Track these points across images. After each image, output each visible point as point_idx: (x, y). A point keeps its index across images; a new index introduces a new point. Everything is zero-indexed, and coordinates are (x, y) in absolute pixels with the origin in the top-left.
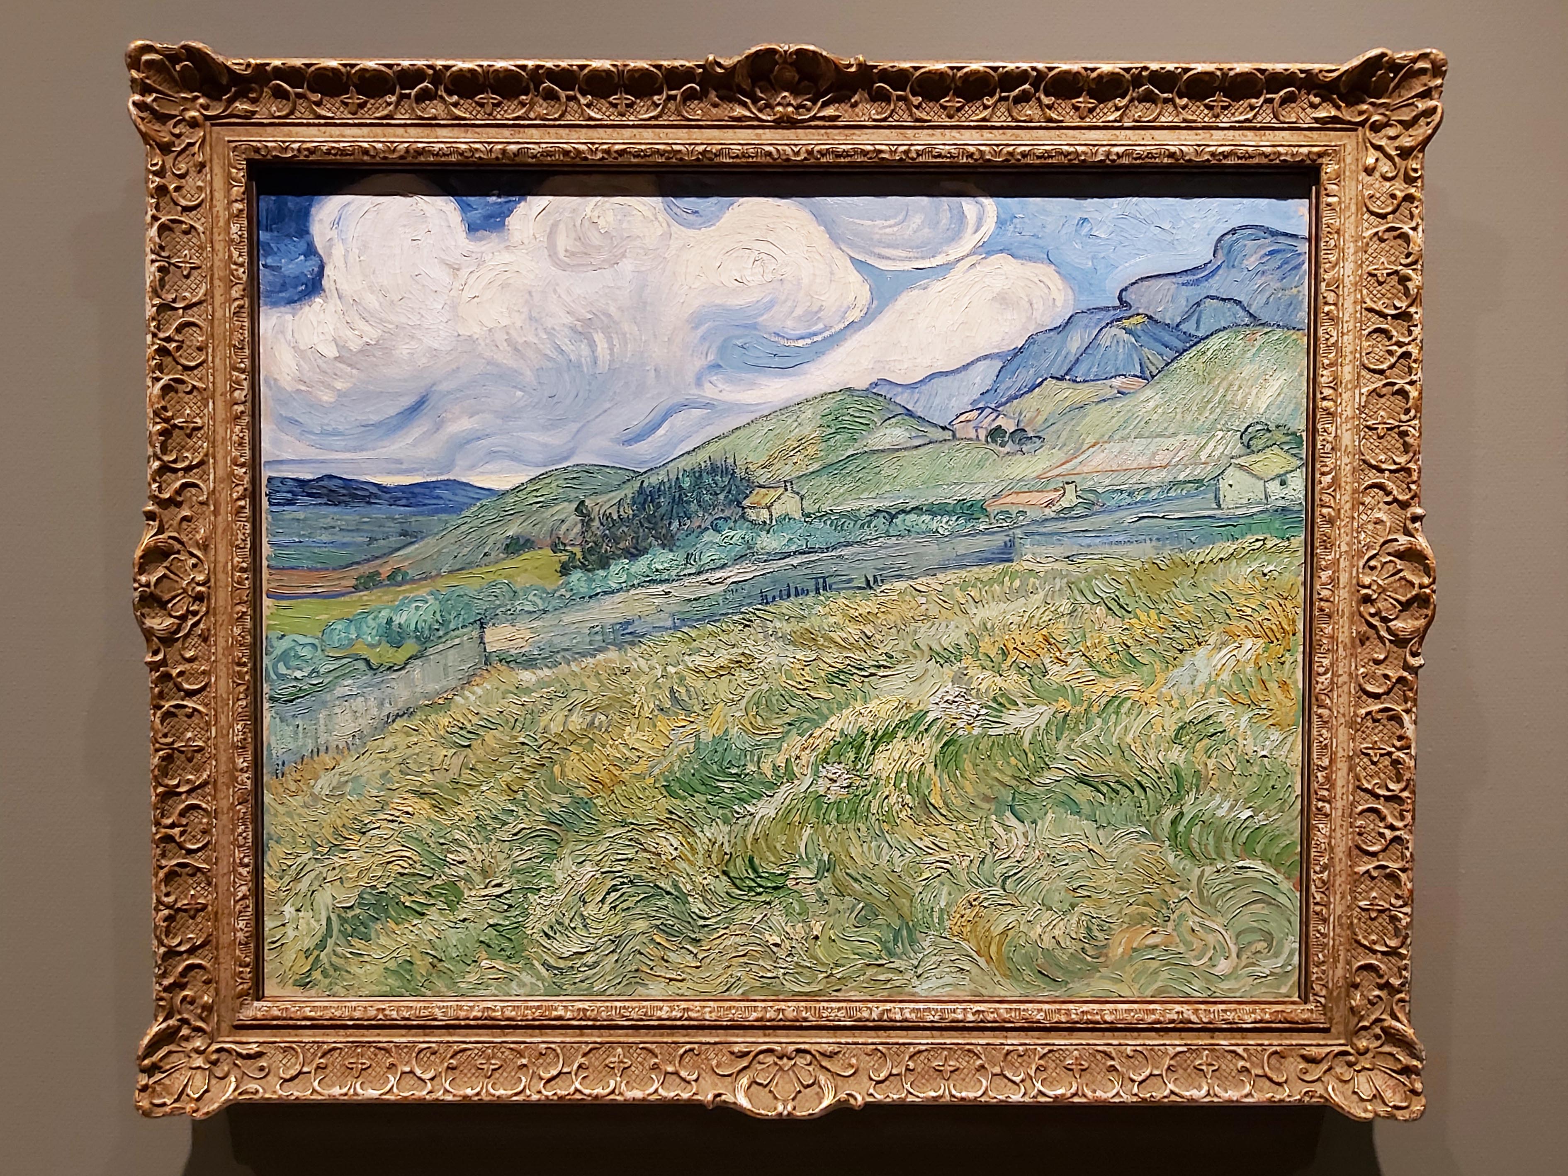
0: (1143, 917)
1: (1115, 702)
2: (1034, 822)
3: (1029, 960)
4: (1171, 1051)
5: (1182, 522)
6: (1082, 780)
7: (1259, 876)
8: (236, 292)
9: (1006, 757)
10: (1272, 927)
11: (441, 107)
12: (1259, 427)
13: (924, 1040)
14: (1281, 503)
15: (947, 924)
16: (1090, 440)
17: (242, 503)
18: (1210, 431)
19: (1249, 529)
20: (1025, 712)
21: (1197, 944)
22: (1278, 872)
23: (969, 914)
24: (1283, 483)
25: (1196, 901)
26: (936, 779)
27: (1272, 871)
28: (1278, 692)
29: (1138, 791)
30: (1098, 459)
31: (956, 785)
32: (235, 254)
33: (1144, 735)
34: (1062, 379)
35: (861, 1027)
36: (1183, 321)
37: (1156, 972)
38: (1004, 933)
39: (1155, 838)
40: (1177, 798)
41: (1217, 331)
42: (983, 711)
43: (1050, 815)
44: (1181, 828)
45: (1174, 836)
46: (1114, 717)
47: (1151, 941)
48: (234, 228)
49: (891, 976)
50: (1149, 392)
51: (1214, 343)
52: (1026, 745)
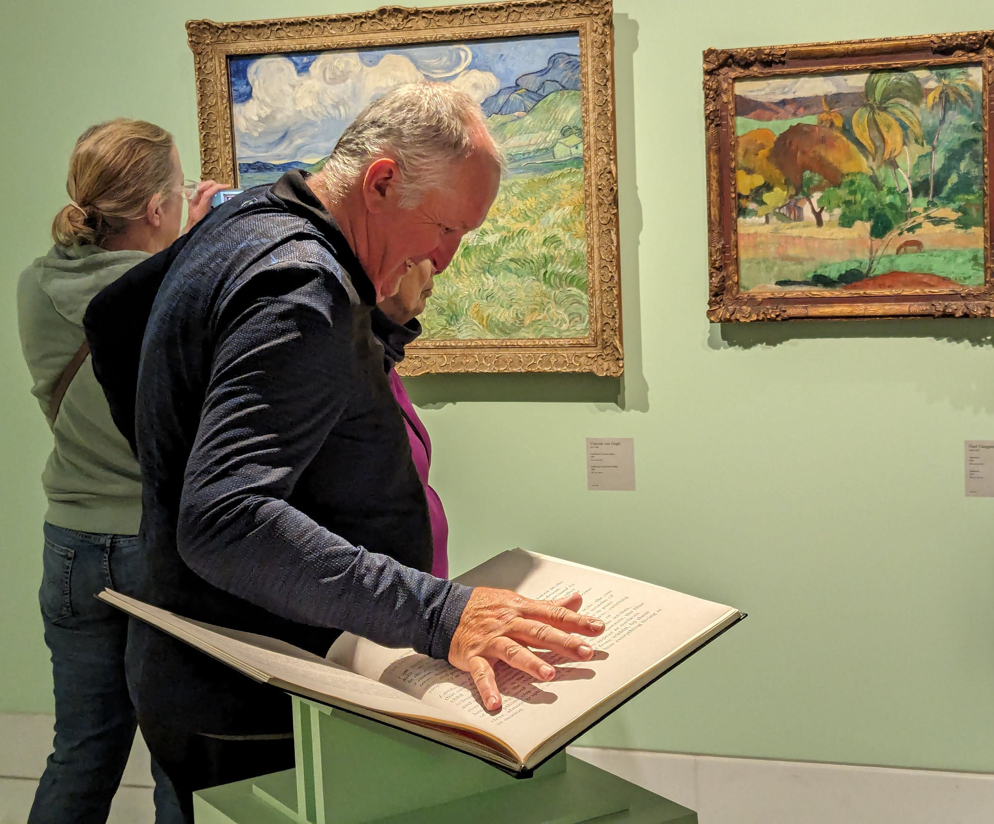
0: (535, 309)
1: (521, 232)
2: (496, 276)
3: (497, 326)
4: (542, 355)
5: (541, 165)
6: (512, 260)
7: (575, 293)
8: (225, 101)
9: (486, 253)
10: (581, 312)
12: (567, 128)
13: (458, 352)
14: (576, 156)
15: (469, 313)
16: (508, 136)
17: (230, 173)
18: (550, 129)
19: (566, 165)
20: (491, 236)
21: (555, 319)
22: (582, 292)
23: (476, 310)
24: (577, 148)
25: (554, 303)
26: (462, 262)
27: (580, 291)
28: (579, 225)
29: (531, 264)
30: (512, 142)
31: (469, 263)
32: (224, 88)
33: (532, 244)
34: (497, 114)
35: (437, 348)
36: (539, 90)
37: (541, 329)
38: (488, 316)
39: (538, 280)
40: (545, 265)
41: (551, 93)
42: (477, 237)
43: (502, 273)
44: (547, 276)
45: (545, 279)
46: (522, 237)
47: (538, 318)
48: (223, 79)
49: (450, 332)
50: (528, 117)
51: (550, 97)
52: (492, 248)
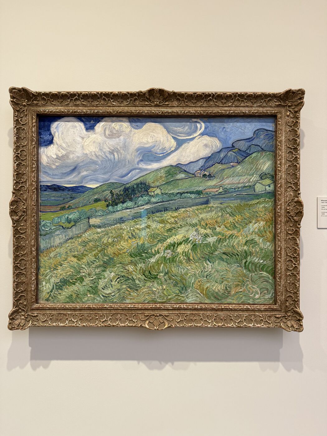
0: (238, 285)
1: (231, 236)
2: (213, 263)
3: (213, 294)
4: (245, 316)
5: (246, 195)
6: (224, 253)
7: (265, 276)
8: (33, 143)
9: (207, 248)
10: (268, 287)
11: (80, 102)
12: (264, 174)
13: (189, 312)
14: (269, 191)
15: (194, 286)
16: (225, 177)
17: (34, 190)
18: (253, 175)
19: (262, 197)
20: (211, 238)
21: (251, 291)
22: (269, 275)
23: (199, 284)
24: (269, 186)
25: (250, 281)
26: (191, 253)
27: (268, 275)
28: (269, 234)
29: (237, 256)
30: (227, 181)
31: (196, 254)
32: (34, 135)
33: (238, 244)
34: (219, 163)
35: (174, 309)
36: (247, 150)
37: (242, 298)
38: (207, 288)
39: (241, 266)
40: (246, 258)
41: (254, 152)
42: (202, 238)
43: (217, 262)
44: (247, 264)
45: (245, 266)
46: (231, 239)
47: (240, 290)
48: (33, 129)
49: (181, 298)
50: (239, 166)
51: (254, 155)
52: (211, 245)
